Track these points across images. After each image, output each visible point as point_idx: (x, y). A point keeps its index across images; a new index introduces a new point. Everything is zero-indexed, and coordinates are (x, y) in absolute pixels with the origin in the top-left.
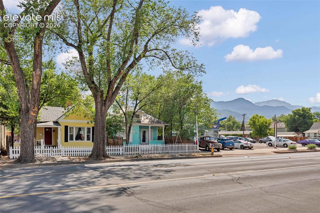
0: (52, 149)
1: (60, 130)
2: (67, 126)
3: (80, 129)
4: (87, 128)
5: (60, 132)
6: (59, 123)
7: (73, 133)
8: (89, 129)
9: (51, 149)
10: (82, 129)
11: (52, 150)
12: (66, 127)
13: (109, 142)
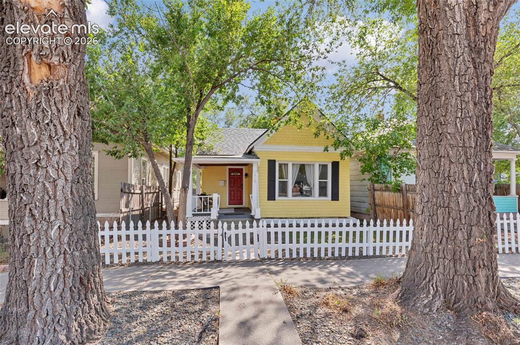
0: (225, 230)
1: (258, 171)
2: (274, 161)
3: (302, 168)
4: (320, 165)
5: (257, 174)
6: (254, 155)
7: (287, 179)
8: (324, 168)
9: (220, 231)
10: (307, 169)
11: (224, 235)
12: (272, 163)
13: (377, 201)
